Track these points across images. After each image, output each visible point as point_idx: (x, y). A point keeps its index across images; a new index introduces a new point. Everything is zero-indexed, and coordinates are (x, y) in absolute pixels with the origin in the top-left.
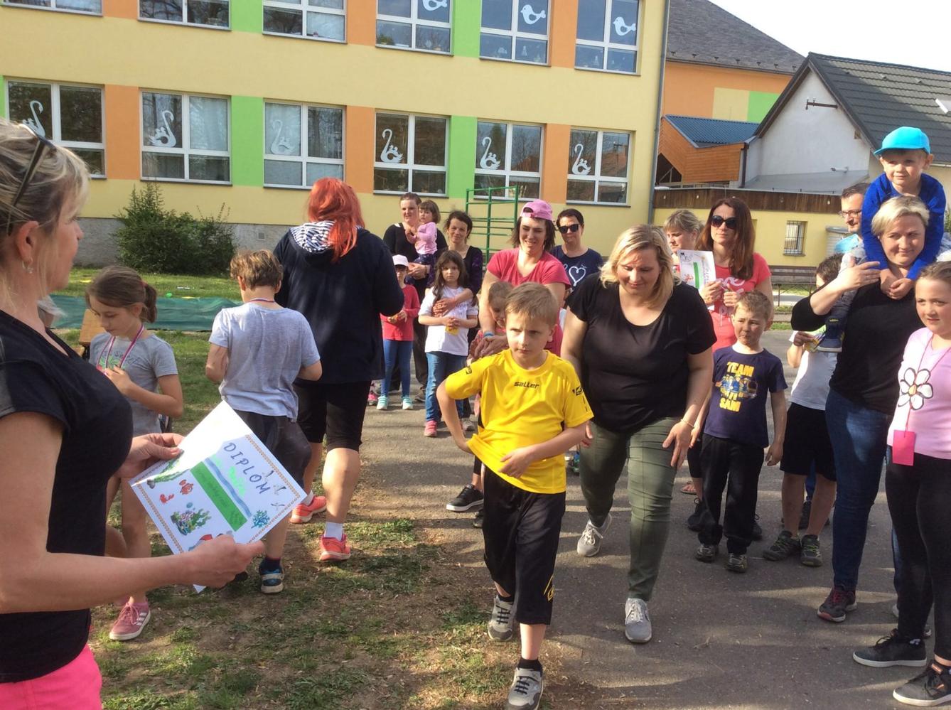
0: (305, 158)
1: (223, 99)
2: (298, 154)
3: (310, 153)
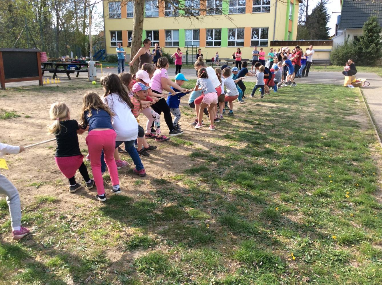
0: (193, 40)
1: (178, 30)
2: (191, 40)
3: (194, 39)
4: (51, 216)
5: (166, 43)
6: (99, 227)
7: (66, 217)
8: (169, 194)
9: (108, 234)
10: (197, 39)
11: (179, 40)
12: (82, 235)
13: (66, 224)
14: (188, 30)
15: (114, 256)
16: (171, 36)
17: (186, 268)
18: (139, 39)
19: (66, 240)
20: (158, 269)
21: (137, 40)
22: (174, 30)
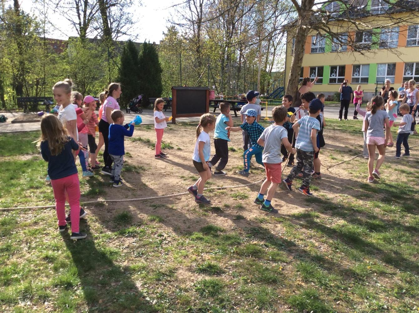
1: (369, 65)
2: (384, 75)
3: (387, 75)
4: (152, 233)
5: (353, 79)
6: (184, 248)
7: (163, 236)
8: (261, 233)
9: (187, 256)
10: (392, 75)
11: (368, 75)
12: (167, 252)
13: (160, 241)
14: (381, 64)
15: (182, 274)
16: (359, 72)
17: (236, 298)
18: (296, 77)
19: (153, 253)
20: (212, 292)
21: (294, 78)
22: (363, 65)
